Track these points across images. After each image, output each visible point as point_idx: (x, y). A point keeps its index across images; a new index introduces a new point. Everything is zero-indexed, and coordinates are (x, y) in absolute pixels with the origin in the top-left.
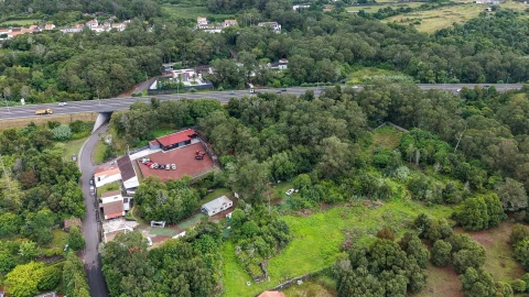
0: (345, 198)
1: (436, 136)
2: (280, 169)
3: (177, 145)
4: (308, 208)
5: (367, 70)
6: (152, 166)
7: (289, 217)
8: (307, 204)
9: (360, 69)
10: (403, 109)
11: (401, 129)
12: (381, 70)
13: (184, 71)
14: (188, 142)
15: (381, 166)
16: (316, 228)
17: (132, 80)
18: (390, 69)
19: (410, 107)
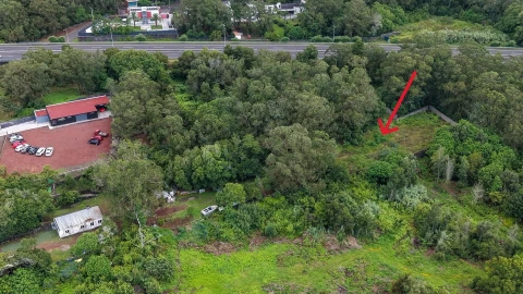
0: (296, 229)
1: (495, 138)
2: (199, 171)
3: (73, 119)
4: (226, 240)
5: (434, 20)
6: (19, 148)
7: (192, 252)
8: (228, 233)
9: (424, 18)
10: (449, 87)
11: (448, 120)
12: (457, 22)
13: (144, 9)
14: (92, 115)
15: (379, 180)
16: (226, 276)
17: (64, 18)
18: (475, 21)
19: (462, 85)
